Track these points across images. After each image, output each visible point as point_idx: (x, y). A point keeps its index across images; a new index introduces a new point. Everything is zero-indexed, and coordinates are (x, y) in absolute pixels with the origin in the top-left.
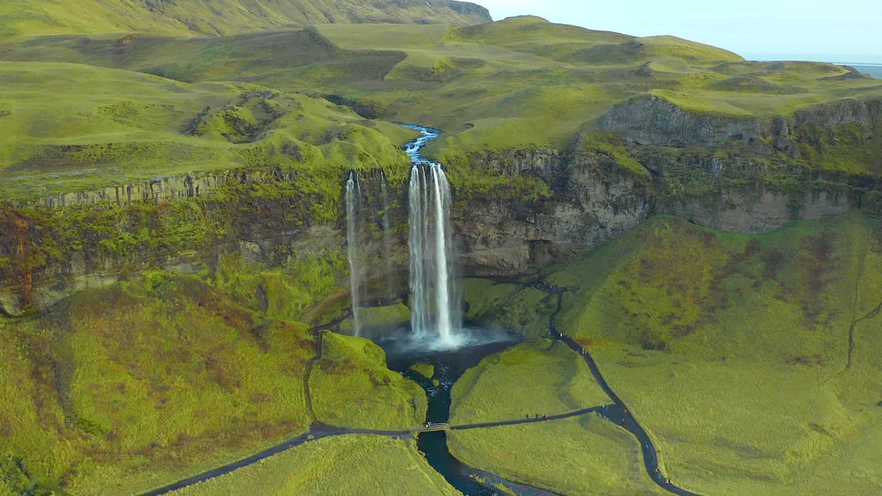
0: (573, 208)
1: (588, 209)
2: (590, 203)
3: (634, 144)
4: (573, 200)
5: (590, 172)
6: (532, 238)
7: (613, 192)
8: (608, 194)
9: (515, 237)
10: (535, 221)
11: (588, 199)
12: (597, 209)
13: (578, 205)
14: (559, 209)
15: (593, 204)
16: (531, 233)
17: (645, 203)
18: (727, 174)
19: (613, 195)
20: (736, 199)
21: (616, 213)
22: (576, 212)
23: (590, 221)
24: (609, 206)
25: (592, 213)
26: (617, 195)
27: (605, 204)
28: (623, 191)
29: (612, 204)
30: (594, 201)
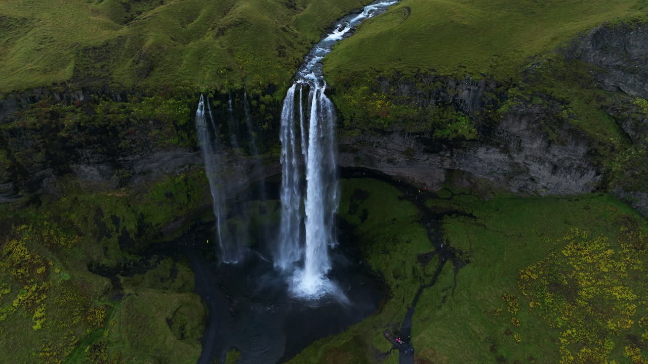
0: (501, 152)
1: (519, 159)
2: (523, 155)
3: (615, 89)
4: (502, 146)
5: (529, 122)
6: (448, 167)
7: (556, 153)
8: (548, 151)
9: (428, 162)
10: (452, 155)
11: (520, 149)
13: (505, 150)
14: (482, 150)
15: (526, 157)
16: (447, 163)
17: (598, 174)
19: (554, 156)
21: (553, 173)
23: (517, 171)
24: (547, 164)
25: (522, 164)
26: (560, 157)
27: (541, 161)
28: (570, 155)
29: (551, 163)
30: (528, 154)
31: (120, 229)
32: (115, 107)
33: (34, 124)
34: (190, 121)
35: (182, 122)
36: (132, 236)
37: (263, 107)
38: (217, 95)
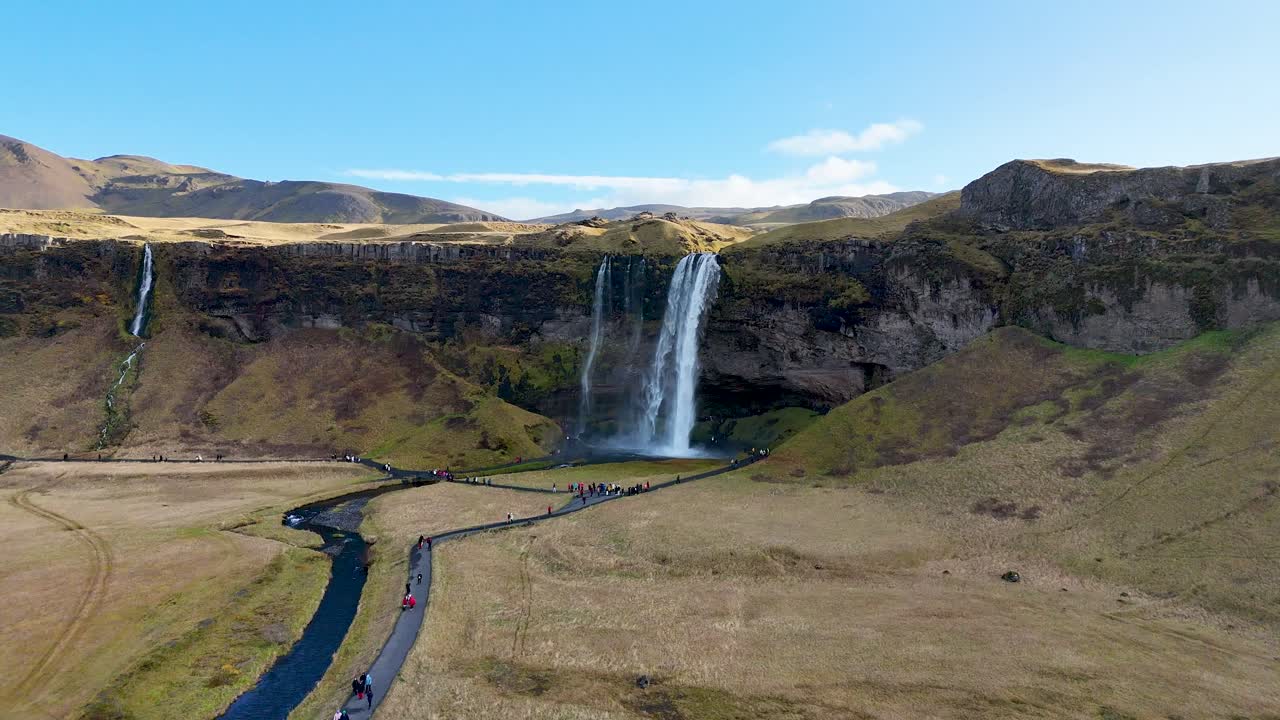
0: (901, 317)
1: (919, 320)
2: (920, 312)
4: (898, 307)
5: (910, 266)
6: (858, 359)
7: (947, 296)
8: (939, 298)
9: (836, 355)
10: (855, 335)
11: (916, 305)
12: (929, 320)
13: (904, 314)
14: (883, 319)
15: (924, 313)
16: (855, 351)
17: (994, 311)
18: (1093, 258)
19: (947, 300)
20: (1106, 298)
21: (956, 326)
22: (904, 325)
23: (926, 337)
24: (945, 317)
25: (925, 326)
26: (951, 300)
27: (939, 313)
28: (959, 294)
29: (949, 313)
30: (925, 309)
31: (503, 379)
32: (533, 262)
33: (466, 270)
34: (591, 280)
35: (585, 280)
36: (512, 386)
37: (658, 272)
38: (618, 258)
